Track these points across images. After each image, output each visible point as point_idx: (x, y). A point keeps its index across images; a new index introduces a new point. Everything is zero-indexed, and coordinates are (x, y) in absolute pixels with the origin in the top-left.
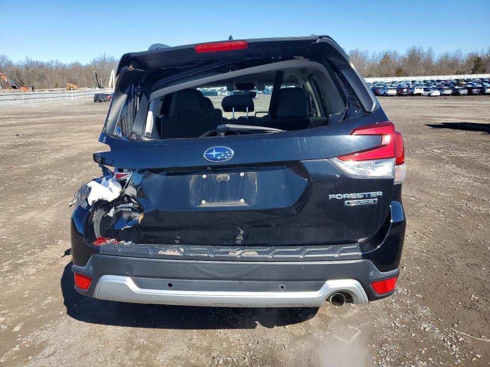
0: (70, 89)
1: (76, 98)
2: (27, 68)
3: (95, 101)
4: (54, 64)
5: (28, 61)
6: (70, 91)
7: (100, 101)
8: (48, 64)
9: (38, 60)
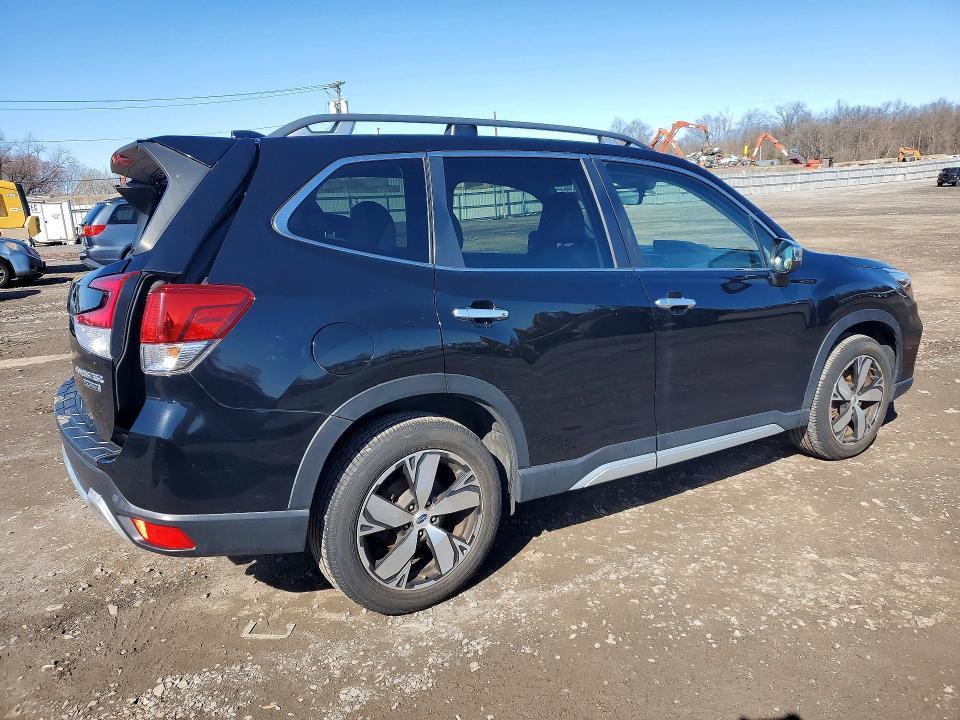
0: (904, 160)
1: (908, 177)
2: (836, 120)
3: (940, 184)
4: (891, 109)
5: (840, 109)
6: (904, 164)
7: (954, 184)
8: (879, 110)
9: (861, 105)
